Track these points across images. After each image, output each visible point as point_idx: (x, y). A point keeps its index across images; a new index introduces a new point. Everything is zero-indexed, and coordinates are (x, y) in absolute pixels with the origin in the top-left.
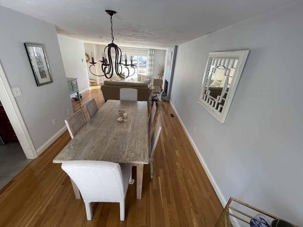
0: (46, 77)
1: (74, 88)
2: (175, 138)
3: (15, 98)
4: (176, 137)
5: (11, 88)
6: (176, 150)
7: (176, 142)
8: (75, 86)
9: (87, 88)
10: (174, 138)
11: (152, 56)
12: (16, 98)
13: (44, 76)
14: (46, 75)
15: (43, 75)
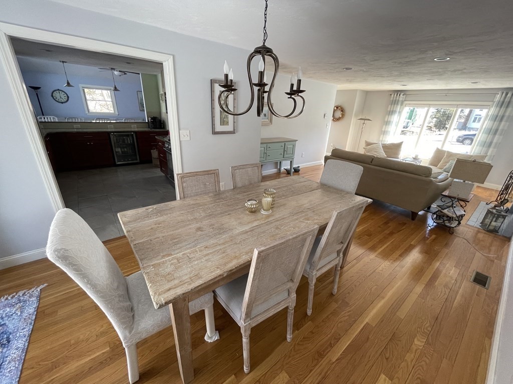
0: (227, 123)
1: (287, 154)
2: (419, 343)
3: (180, 141)
4: (427, 342)
5: (179, 130)
6: (383, 376)
7: (409, 357)
8: (290, 151)
9: (318, 161)
10: (416, 342)
11: (507, 107)
12: (182, 143)
13: (225, 123)
14: (228, 122)
15: (224, 121)
